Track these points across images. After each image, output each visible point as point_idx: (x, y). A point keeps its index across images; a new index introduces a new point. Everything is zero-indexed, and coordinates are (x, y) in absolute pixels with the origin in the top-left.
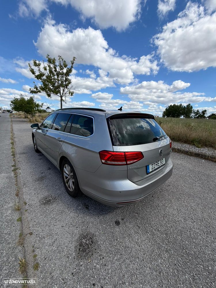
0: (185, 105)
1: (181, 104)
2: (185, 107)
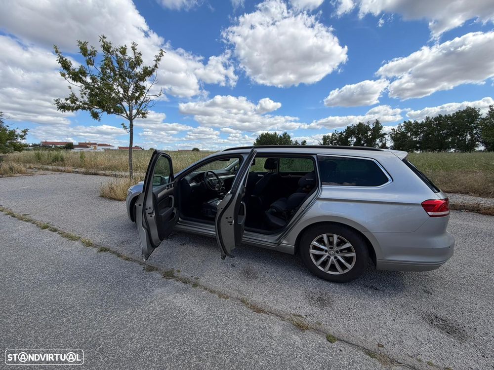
0: (280, 133)
1: (276, 133)
2: (280, 136)
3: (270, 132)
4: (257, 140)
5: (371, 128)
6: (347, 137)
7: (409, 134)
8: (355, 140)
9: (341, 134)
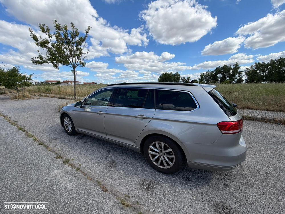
0: (174, 73)
1: (171, 73)
2: (174, 75)
3: (168, 72)
4: (160, 77)
5: (232, 68)
6: (216, 74)
7: (258, 71)
8: (221, 76)
9: (212, 72)
